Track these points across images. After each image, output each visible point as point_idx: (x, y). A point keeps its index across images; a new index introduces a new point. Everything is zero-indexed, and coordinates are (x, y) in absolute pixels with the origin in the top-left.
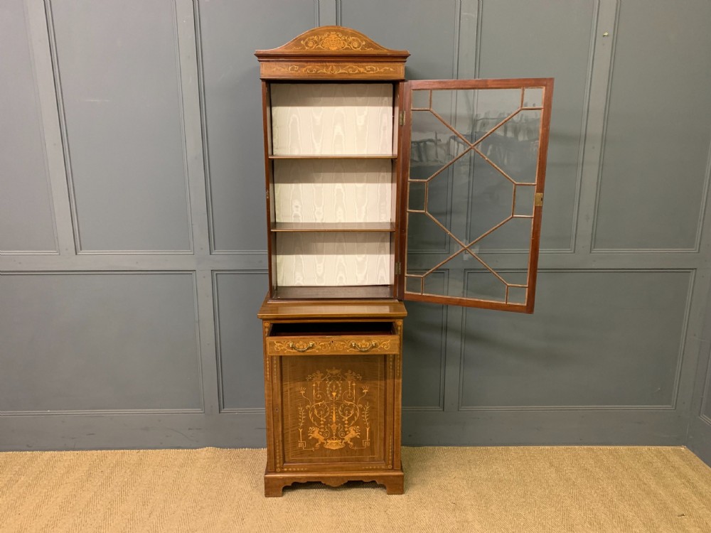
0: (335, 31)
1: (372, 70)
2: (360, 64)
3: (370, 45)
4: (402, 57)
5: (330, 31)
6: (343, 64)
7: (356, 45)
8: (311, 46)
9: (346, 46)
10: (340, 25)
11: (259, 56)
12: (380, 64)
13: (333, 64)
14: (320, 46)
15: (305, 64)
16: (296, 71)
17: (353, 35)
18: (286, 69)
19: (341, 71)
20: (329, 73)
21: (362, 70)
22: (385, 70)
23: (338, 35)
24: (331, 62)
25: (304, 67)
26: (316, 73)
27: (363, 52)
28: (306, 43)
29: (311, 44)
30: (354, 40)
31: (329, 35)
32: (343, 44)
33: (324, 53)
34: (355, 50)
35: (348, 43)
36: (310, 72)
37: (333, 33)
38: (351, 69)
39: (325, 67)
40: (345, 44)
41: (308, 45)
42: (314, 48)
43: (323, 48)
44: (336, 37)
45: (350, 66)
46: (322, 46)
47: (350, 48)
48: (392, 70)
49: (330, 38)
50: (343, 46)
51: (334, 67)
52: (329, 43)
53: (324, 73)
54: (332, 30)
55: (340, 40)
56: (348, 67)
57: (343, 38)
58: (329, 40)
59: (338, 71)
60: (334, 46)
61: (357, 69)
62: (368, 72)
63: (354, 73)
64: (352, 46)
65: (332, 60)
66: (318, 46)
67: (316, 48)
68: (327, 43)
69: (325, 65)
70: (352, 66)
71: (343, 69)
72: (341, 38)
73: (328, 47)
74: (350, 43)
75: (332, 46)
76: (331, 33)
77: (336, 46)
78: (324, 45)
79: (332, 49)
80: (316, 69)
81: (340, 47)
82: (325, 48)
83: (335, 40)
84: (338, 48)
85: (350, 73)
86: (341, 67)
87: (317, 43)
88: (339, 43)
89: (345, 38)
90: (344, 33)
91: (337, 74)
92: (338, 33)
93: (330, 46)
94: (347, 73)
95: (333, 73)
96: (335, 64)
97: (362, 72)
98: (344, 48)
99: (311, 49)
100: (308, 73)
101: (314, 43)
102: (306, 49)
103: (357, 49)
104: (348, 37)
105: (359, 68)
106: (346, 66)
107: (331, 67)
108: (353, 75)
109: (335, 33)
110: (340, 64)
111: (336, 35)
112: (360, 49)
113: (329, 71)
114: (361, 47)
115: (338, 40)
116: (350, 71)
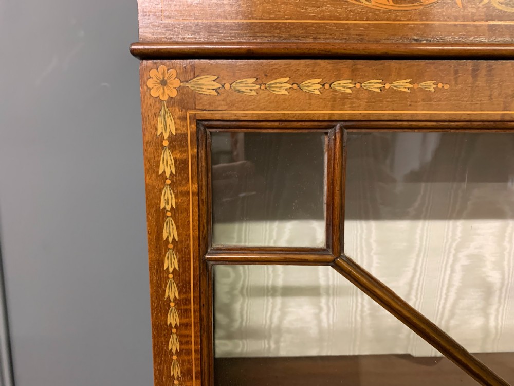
36: (505, 4)
100: (490, 13)
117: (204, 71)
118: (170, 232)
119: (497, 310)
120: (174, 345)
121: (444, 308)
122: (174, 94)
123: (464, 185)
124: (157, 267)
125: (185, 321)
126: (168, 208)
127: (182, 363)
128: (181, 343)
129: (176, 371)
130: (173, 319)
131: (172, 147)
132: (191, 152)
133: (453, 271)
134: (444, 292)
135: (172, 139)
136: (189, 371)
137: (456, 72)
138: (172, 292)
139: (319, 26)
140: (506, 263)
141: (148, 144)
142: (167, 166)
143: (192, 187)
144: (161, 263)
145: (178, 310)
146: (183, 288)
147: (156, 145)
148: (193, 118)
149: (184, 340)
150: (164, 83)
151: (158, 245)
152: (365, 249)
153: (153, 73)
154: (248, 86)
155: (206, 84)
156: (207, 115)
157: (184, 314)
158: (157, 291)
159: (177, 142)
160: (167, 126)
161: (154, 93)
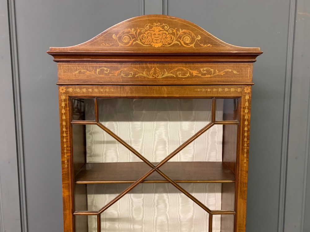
0: (159, 21)
1: (209, 73)
2: (191, 65)
3: (206, 40)
4: (251, 56)
5: (152, 22)
6: (170, 65)
7: (188, 40)
8: (126, 41)
10: (166, 14)
11: (56, 55)
12: (220, 65)
13: (155, 65)
14: (139, 42)
15: (118, 65)
16: (106, 74)
17: (184, 27)
18: (93, 73)
19: (167, 74)
20: (151, 77)
21: (195, 73)
22: (226, 73)
23: (163, 27)
24: (154, 62)
25: (117, 69)
26: (134, 77)
27: (197, 50)
28: (120, 38)
29: (126, 39)
30: (185, 33)
31: (151, 27)
32: (170, 39)
33: (144, 52)
34: (187, 46)
35: (177, 37)
36: (125, 76)
37: (157, 24)
38: (180, 72)
39: (145, 69)
40: (173, 39)
41: (123, 41)
42: (130, 44)
43: (143, 45)
44: (161, 29)
45: (179, 68)
46: (141, 42)
47: (180, 45)
48: (236, 73)
49: (153, 30)
50: (170, 42)
51: (157, 69)
52: (150, 38)
53: (145, 77)
54: (155, 21)
55: (166, 34)
56: (176, 69)
57: (170, 32)
58: (151, 34)
59: (163, 75)
60: (158, 41)
61: (188, 72)
62: (202, 75)
63: (184, 77)
64: (183, 42)
65: (155, 60)
66: (137, 41)
67: (134, 44)
68: (148, 37)
69: (145, 67)
70: (182, 68)
71: (170, 72)
72: (167, 31)
73: (150, 42)
74: (180, 37)
75: (155, 41)
76: (154, 24)
77: (160, 42)
78: (143, 40)
79: (154, 45)
80: (133, 72)
81: (166, 44)
82: (145, 45)
83: (160, 34)
84: (164, 44)
85: (179, 76)
86: (166, 69)
87: (134, 38)
88: (165, 38)
89: (173, 32)
90: (172, 24)
91: (162, 78)
92: (164, 24)
93: (153, 42)
94: (175, 76)
95: (156, 77)
96: (158, 65)
97: (195, 75)
98: (171, 45)
99: (126, 46)
100: (122, 77)
101: (130, 38)
102: (120, 45)
103: (189, 46)
104: (178, 30)
105: (190, 71)
106: (174, 68)
107: (153, 69)
108: (184, 79)
109: (159, 24)
110: (166, 65)
111: (161, 27)
112: (193, 46)
113: (151, 74)
114: (194, 43)
115: (164, 34)
116: (179, 75)
117: (70, 88)
118: (64, 117)
119: (169, 148)
120: (65, 140)
121: (153, 147)
122: (64, 92)
123: (155, 112)
124: (61, 124)
125: (67, 135)
126: (63, 113)
127: (66, 144)
128: (66, 140)
129: (65, 146)
130: (65, 135)
131: (64, 101)
132: (68, 102)
133: (155, 136)
134: (153, 142)
135: (64, 100)
136: (68, 146)
137: (117, 88)
138: (64, 129)
139: (91, 80)
140: (169, 134)
141: (60, 101)
142: (63, 105)
143: (68, 109)
144: (62, 124)
145: (66, 133)
146: (67, 128)
147: (61, 101)
148: (68, 96)
149: (67, 139)
150: (63, 90)
151: (62, 120)
152: (128, 129)
153: (61, 88)
154: (78, 90)
155: (70, 90)
156: (71, 95)
157: (67, 134)
158: (61, 129)
159: (65, 100)
160: (63, 97)
161: (61, 91)
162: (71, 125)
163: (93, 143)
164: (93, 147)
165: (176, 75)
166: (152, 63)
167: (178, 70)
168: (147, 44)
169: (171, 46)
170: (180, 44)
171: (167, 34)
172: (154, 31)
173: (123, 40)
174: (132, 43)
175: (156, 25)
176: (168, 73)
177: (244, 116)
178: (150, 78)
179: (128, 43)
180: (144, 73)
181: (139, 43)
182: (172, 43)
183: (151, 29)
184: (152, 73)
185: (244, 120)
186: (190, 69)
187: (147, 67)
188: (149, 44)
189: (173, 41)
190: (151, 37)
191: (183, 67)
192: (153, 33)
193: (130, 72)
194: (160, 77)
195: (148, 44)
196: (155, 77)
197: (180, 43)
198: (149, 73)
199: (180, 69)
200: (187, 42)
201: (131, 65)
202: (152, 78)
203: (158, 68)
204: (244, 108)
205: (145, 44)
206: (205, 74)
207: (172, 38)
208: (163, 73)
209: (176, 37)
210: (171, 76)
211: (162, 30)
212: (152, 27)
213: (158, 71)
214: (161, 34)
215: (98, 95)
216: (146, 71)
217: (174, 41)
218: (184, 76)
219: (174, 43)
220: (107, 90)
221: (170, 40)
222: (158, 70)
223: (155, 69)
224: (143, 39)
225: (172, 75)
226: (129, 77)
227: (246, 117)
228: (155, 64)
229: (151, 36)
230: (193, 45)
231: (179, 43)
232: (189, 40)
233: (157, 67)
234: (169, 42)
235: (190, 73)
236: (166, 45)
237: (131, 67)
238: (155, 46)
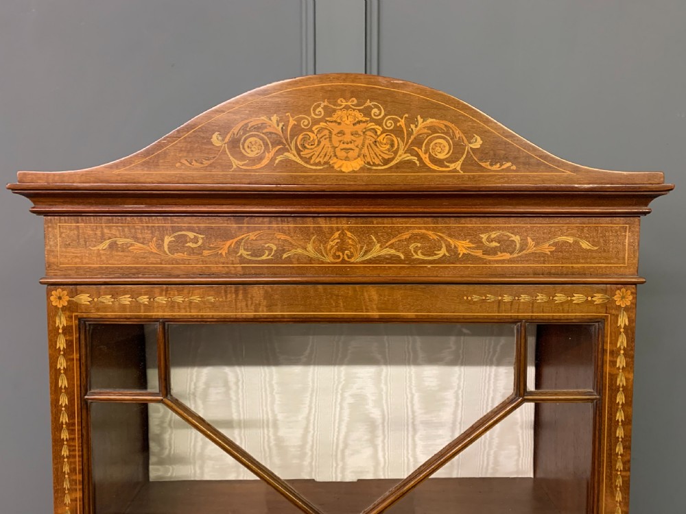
0: (354, 93)
1: (507, 246)
2: (453, 224)
3: (495, 151)
4: (636, 199)
5: (332, 95)
6: (387, 223)
7: (442, 149)
8: (251, 154)
9: (403, 156)
10: (375, 72)
11: (39, 195)
12: (540, 224)
13: (344, 224)
14: (291, 156)
15: (233, 225)
16: (192, 251)
17: (429, 109)
18: (153, 247)
19: (377, 251)
20: (329, 259)
21: (463, 246)
22: (560, 247)
23: (367, 112)
24: (339, 215)
25: (226, 235)
26: (277, 258)
28: (235, 144)
29: (252, 148)
30: (433, 130)
31: (329, 112)
32: (388, 147)
33: (309, 186)
34: (441, 169)
35: (410, 141)
36: (251, 255)
37: (349, 103)
38: (419, 245)
39: (313, 234)
40: (396, 147)
41: (243, 151)
42: (265, 162)
43: (306, 165)
44: (360, 119)
45: (416, 231)
46: (299, 155)
47: (418, 165)
48: (588, 248)
49: (335, 122)
50: (386, 157)
51: (349, 234)
52: (328, 144)
53: (311, 260)
54: (343, 93)
55: (376, 132)
56: (406, 235)
57: (389, 125)
58: (330, 132)
59: (366, 252)
60: (351, 154)
61: (444, 245)
62: (486, 252)
63: (430, 258)
64: (427, 155)
65: (343, 209)
66: (286, 154)
67: (277, 162)
68: (319, 142)
69: (312, 230)
70: (424, 231)
71: (387, 245)
72: (379, 123)
73: (327, 158)
74: (418, 141)
75: (343, 154)
76: (339, 102)
77: (359, 156)
78: (307, 151)
79: (340, 167)
80: (276, 245)
81: (377, 162)
82: (311, 165)
83: (356, 133)
84: (368, 163)
85: (416, 257)
86: (376, 234)
87: (278, 144)
88: (373, 145)
89: (395, 124)
90: (394, 102)
91: (363, 262)
92: (368, 103)
93: (335, 156)
94: (402, 257)
95: (346, 258)
96: (352, 223)
97: (464, 254)
98: (392, 164)
99: (254, 167)
100: (242, 260)
101: (266, 145)
102: (234, 166)
103: (448, 167)
104: (412, 120)
105: (449, 240)
106: (399, 231)
107: (337, 235)
108: (429, 266)
109: (355, 101)
110: (376, 223)
111: (360, 111)
112: (458, 168)
113: (330, 250)
114: (463, 159)
115: (368, 133)
116: (416, 253)
117: (82, 292)
118: (63, 382)
119: (383, 442)
120: (65, 452)
121: (337, 439)
122: (66, 304)
124: (55, 403)
125: (72, 436)
126: (62, 368)
127: (70, 463)
128: (70, 451)
129: (66, 469)
130: (65, 435)
131: (64, 333)
132: (75, 336)
133: (341, 408)
134: (337, 425)
135: (64, 328)
136: (75, 469)
137: (226, 292)
138: (64, 419)
139: (145, 268)
140: (384, 401)
141: (50, 332)
142: (61, 343)
143: (75, 356)
144: (58, 401)
145: (68, 430)
146: (71, 416)
147: (55, 332)
148: (76, 316)
149: (72, 448)
150: (60, 298)
151: (56, 390)
153: (53, 293)
154: (107, 299)
155: (84, 299)
156: (85, 315)
157: (71, 431)
158: (55, 418)
159: (67, 330)
160: (61, 321)
161: (54, 304)
162: (87, 403)
163: (166, 425)
164: (167, 436)
165: (408, 254)
166: (333, 219)
167: (413, 238)
168: (317, 161)
169: (391, 168)
170: (417, 162)
171: (379, 133)
172: (339, 124)
173: (244, 148)
174: (273, 159)
175: (346, 105)
176: (381, 247)
177: (613, 377)
178: (329, 263)
179: (260, 159)
180: (310, 247)
181: (294, 158)
182: (393, 158)
183: (331, 116)
184: (332, 247)
185: (615, 390)
186: (450, 236)
187: (319, 231)
188: (326, 163)
189: (396, 153)
190: (330, 141)
191: (426, 229)
192: (336, 129)
193: (266, 246)
194: (358, 258)
195: (322, 163)
196: (343, 259)
197: (420, 159)
198: (325, 248)
199: (417, 235)
200: (441, 156)
201: (270, 223)
202: (333, 260)
203: (351, 232)
204: (614, 353)
205: (312, 162)
206: (494, 251)
207: (392, 145)
208: (367, 245)
209: (407, 142)
210: (392, 256)
211: (364, 119)
212: (334, 111)
213: (350, 241)
214: (362, 134)
215: (167, 314)
216: (314, 242)
217: (400, 153)
218: (430, 256)
219: (401, 158)
220: (196, 299)
221: (389, 150)
222: (350, 238)
223: (343, 234)
224: (305, 147)
225: (393, 252)
226: (264, 257)
227: (621, 381)
228: (342, 219)
229: (330, 138)
230: (457, 165)
231: (415, 159)
232: (446, 151)
233: (349, 229)
234: (383, 155)
235: (448, 246)
236: (375, 165)
237: (269, 228)
238: (343, 170)
